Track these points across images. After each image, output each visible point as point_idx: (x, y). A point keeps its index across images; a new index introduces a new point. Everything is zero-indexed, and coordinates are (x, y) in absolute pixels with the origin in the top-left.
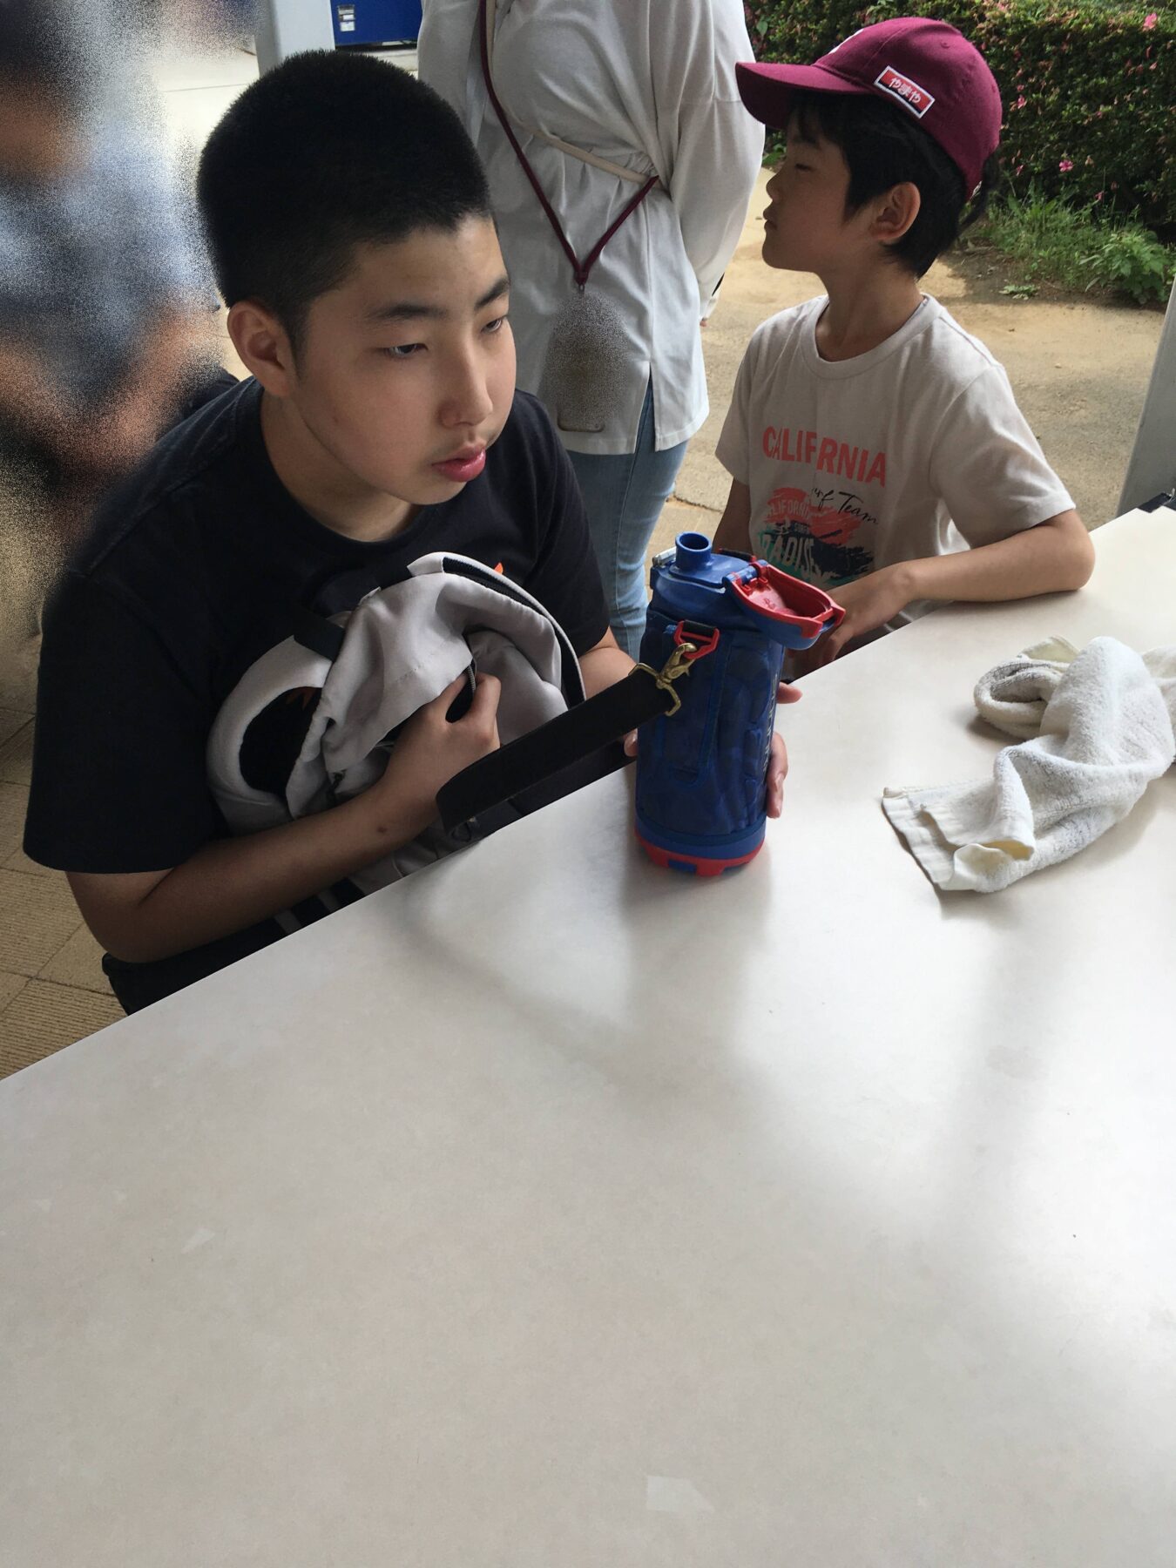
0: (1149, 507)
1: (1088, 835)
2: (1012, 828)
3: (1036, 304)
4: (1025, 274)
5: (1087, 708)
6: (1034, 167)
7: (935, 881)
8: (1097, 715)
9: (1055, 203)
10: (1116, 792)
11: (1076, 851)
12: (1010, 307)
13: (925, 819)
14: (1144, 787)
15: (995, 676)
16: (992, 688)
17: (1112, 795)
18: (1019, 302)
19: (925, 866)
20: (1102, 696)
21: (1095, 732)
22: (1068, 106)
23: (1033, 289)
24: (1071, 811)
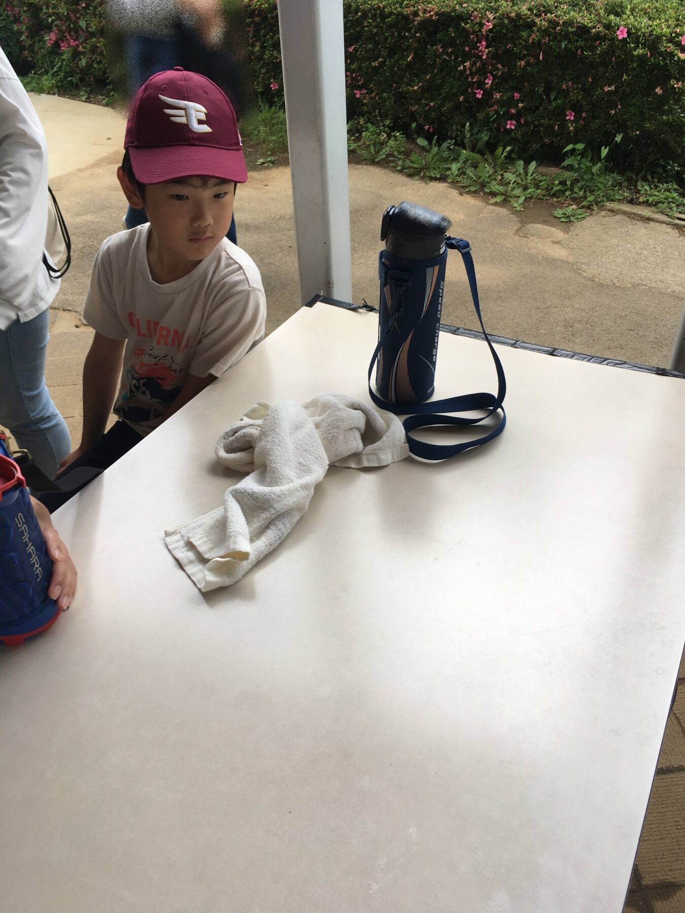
0: (310, 304)
1: (285, 530)
2: (235, 543)
3: (277, 168)
4: (268, 151)
5: (273, 450)
6: (258, 89)
7: (199, 587)
8: (278, 454)
9: (274, 108)
10: (295, 500)
11: (279, 542)
12: (263, 172)
13: (190, 546)
14: (312, 491)
15: (225, 438)
16: (224, 446)
17: (293, 502)
18: (268, 168)
19: (193, 578)
20: (280, 441)
21: (280, 465)
22: (267, 52)
23: (273, 160)
24: (273, 518)
